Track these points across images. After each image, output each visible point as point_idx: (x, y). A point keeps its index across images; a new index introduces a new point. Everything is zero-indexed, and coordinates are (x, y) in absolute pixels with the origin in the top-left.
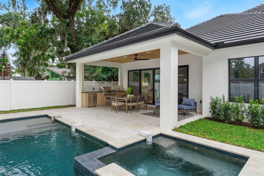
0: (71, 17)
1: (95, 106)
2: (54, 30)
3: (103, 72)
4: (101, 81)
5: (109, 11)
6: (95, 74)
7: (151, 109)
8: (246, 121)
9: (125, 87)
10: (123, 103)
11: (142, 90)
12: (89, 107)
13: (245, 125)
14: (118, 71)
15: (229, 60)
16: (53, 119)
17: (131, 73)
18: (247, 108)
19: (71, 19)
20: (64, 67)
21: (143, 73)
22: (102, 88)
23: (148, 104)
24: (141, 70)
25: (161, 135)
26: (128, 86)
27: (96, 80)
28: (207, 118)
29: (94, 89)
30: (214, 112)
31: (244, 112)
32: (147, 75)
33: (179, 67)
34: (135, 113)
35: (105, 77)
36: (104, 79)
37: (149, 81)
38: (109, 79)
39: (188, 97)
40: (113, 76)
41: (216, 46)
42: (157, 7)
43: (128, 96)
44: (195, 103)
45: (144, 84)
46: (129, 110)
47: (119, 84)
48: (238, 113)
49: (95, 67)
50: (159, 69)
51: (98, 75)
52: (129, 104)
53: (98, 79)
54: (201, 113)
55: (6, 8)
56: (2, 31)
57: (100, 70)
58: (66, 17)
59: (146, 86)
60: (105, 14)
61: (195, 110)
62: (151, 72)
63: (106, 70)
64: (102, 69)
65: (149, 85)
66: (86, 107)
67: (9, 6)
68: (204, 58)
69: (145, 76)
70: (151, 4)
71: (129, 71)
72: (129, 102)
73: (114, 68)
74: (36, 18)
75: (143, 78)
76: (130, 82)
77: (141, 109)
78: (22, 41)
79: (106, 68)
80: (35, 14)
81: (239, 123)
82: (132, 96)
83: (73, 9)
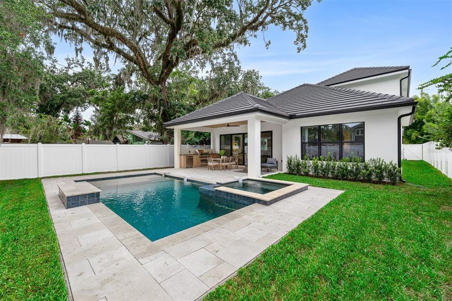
0: (164, 83)
1: (192, 167)
2: (147, 96)
3: (195, 136)
4: (194, 144)
5: (197, 72)
6: (189, 138)
7: (242, 168)
8: (311, 173)
9: (218, 150)
10: (218, 163)
11: (233, 153)
12: (187, 168)
13: (311, 176)
14: (210, 135)
15: (301, 127)
16: (164, 175)
17: (223, 137)
18: (311, 163)
19: (163, 85)
20: (149, 130)
21: (234, 137)
22: (197, 151)
23: (239, 165)
24: (232, 135)
25: (248, 179)
26: (220, 149)
27: (190, 144)
28: (286, 173)
29: (190, 152)
30: (290, 168)
31: (309, 167)
32: (237, 139)
33: (261, 132)
34: (227, 171)
35: (198, 141)
36: (197, 143)
37: (239, 144)
38: (202, 143)
39: (272, 158)
40: (205, 140)
41: (291, 117)
42: (246, 72)
43: (222, 157)
44: (277, 162)
45: (235, 147)
46: (223, 169)
47: (212, 148)
48: (306, 168)
49: (188, 132)
50: (247, 133)
51: (191, 139)
52: (223, 164)
53: (191, 143)
54: (282, 171)
55: (80, 65)
56: (79, 91)
57: (193, 134)
58: (158, 83)
59: (237, 150)
60: (193, 75)
61: (277, 167)
62: (241, 136)
63: (198, 134)
64: (195, 134)
65: (239, 148)
66: (184, 168)
67: (83, 62)
68: (283, 125)
69: (236, 140)
70: (240, 67)
71: (221, 136)
72: (223, 162)
73: (206, 133)
74: (120, 79)
75: (234, 141)
76: (222, 146)
77: (233, 168)
78: (109, 104)
79: (198, 132)
80: (120, 75)
81: (307, 174)
82: (225, 157)
83: (165, 75)
